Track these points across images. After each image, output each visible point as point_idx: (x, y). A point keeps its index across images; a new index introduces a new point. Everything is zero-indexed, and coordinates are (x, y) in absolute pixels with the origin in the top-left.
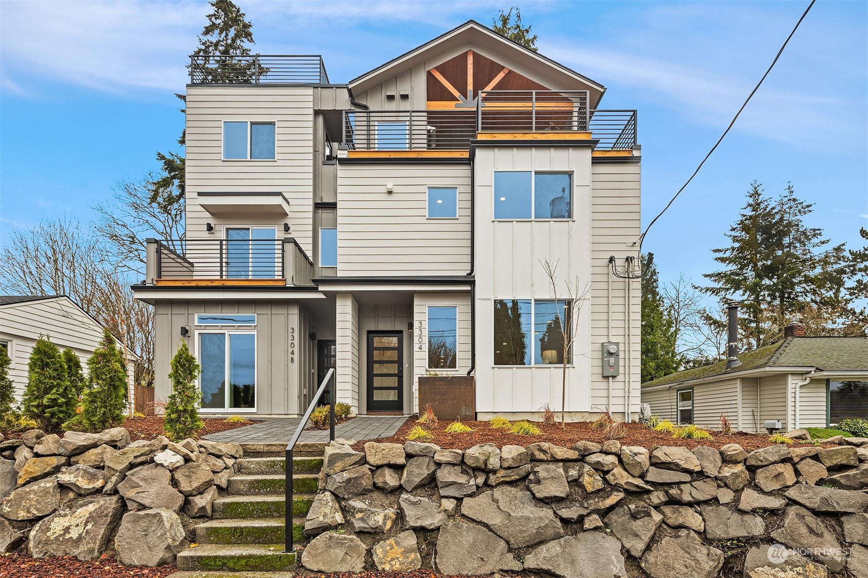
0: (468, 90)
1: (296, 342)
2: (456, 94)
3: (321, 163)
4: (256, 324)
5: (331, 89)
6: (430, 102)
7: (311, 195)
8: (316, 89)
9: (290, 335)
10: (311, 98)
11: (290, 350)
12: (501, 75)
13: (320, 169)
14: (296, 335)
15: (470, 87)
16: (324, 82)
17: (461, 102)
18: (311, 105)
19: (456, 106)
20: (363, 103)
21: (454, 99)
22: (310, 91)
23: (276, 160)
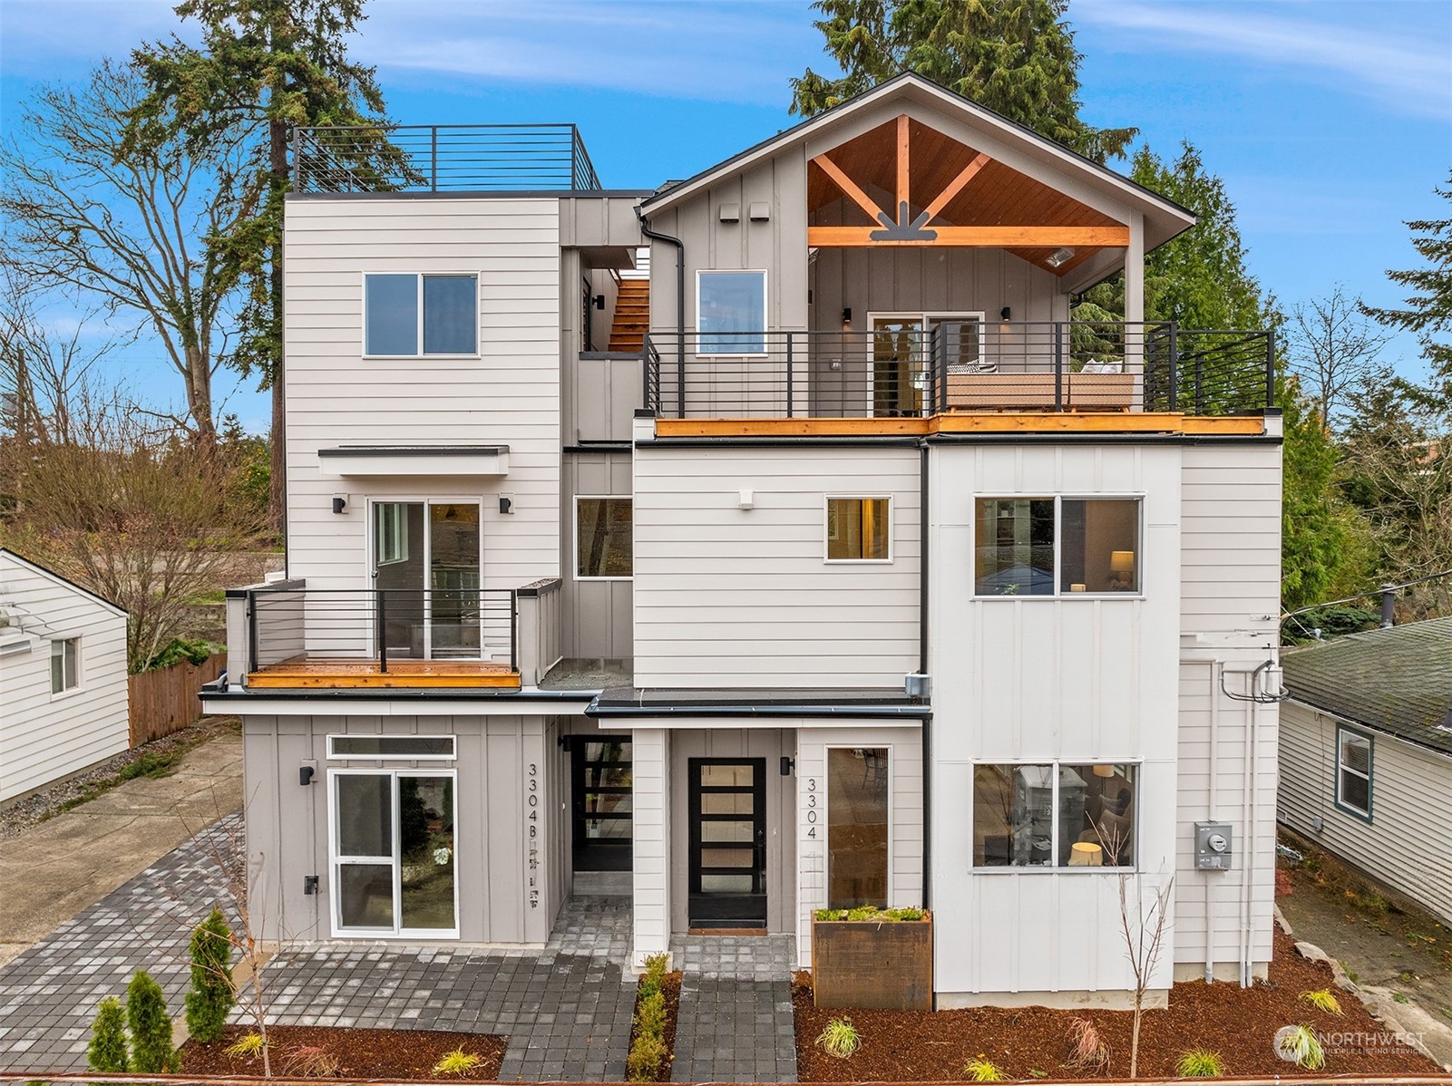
0: (899, 201)
1: (541, 793)
2: (873, 210)
3: (576, 356)
4: (453, 757)
5: (599, 201)
6: (813, 229)
7: (556, 432)
8: (565, 202)
9: (528, 778)
10: (555, 222)
11: (529, 810)
12: (970, 171)
13: (575, 369)
14: (541, 779)
15: (903, 195)
16: (583, 185)
17: (883, 228)
18: (555, 236)
19: (874, 236)
20: (669, 232)
21: (867, 221)
22: (553, 205)
23: (479, 356)
